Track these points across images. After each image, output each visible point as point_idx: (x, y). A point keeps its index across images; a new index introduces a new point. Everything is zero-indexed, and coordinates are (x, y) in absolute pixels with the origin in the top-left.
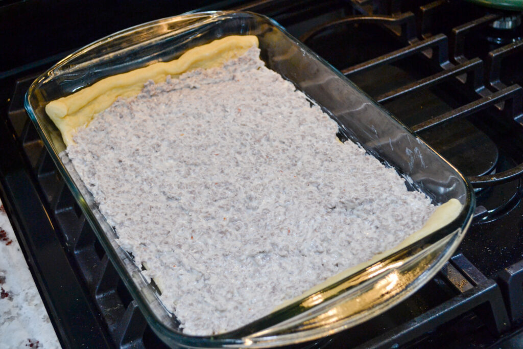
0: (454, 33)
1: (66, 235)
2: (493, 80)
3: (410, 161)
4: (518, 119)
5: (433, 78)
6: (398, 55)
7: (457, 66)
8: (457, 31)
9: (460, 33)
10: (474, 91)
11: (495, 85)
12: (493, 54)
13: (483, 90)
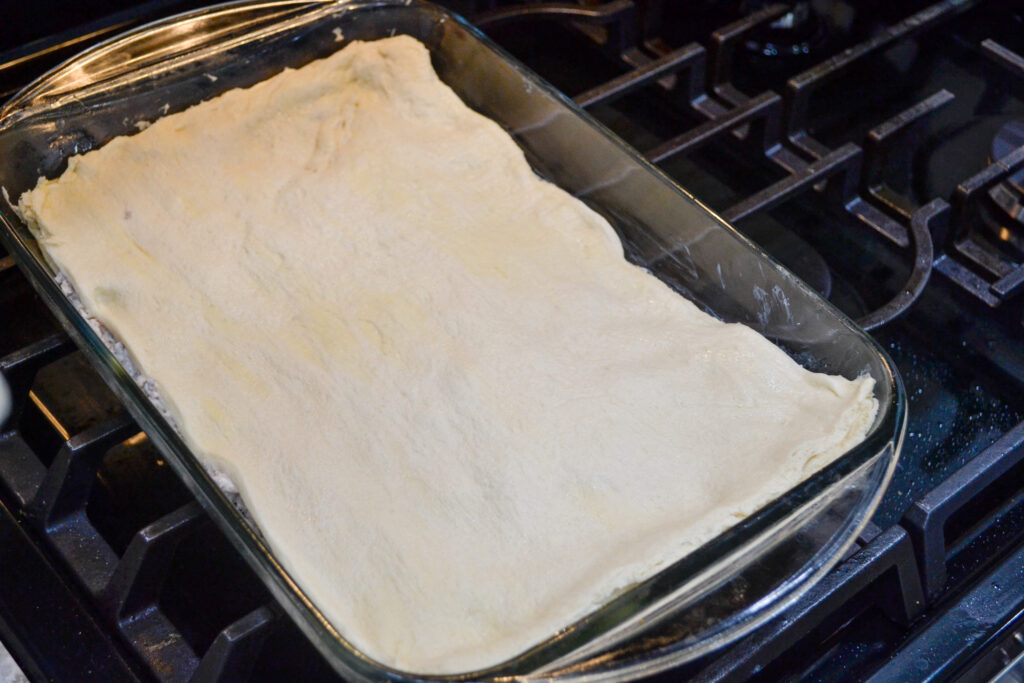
0: (715, 41)
1: (18, 494)
2: (795, 131)
3: (762, 312)
4: (852, 208)
5: (701, 133)
6: (623, 86)
7: (732, 112)
8: (722, 38)
9: (727, 42)
10: (763, 154)
11: (799, 140)
12: (796, 84)
13: (779, 152)
